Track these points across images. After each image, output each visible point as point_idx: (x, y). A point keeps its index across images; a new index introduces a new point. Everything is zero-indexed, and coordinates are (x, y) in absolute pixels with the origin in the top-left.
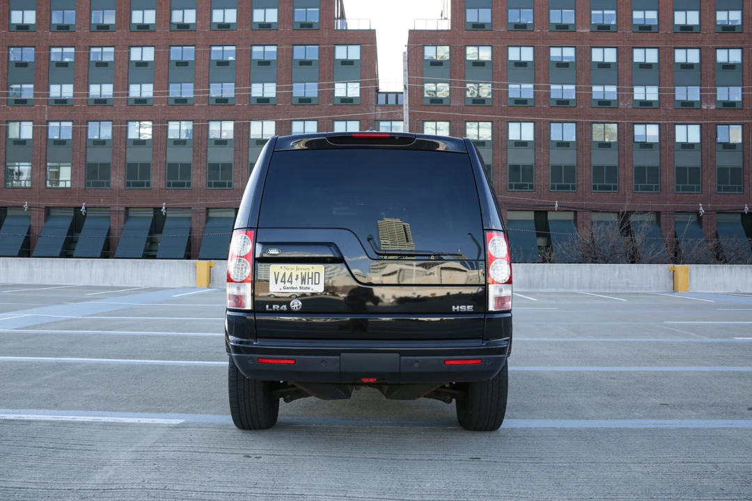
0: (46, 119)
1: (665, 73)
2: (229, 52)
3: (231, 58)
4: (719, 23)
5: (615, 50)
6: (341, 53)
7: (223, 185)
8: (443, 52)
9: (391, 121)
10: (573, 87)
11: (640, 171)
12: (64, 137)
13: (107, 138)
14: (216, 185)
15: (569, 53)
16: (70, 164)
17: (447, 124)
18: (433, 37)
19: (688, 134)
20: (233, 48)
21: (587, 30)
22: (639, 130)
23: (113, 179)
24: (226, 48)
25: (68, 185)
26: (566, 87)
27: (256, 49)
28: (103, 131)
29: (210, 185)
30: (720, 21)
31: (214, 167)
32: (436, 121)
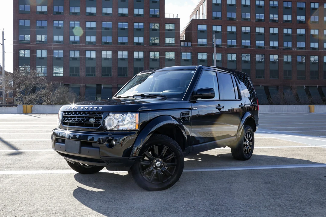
0: (53, 49)
1: (280, 37)
2: (125, 25)
3: (126, 27)
4: (298, 20)
5: (263, 28)
6: (167, 27)
7: (124, 75)
8: (205, 27)
9: (186, 52)
10: (249, 41)
11: (272, 71)
12: (60, 56)
13: (77, 57)
14: (121, 75)
15: (248, 29)
16: (63, 67)
17: (206, 54)
18: (201, 22)
19: (288, 58)
20: (127, 23)
21: (254, 21)
22: (272, 57)
23: (80, 73)
24: (124, 23)
25: (62, 75)
26: (247, 41)
27: (135, 24)
28: (76, 54)
29: (119, 75)
30: (298, 19)
31: (120, 69)
32: (202, 53)
